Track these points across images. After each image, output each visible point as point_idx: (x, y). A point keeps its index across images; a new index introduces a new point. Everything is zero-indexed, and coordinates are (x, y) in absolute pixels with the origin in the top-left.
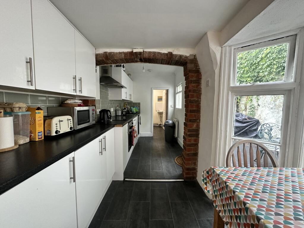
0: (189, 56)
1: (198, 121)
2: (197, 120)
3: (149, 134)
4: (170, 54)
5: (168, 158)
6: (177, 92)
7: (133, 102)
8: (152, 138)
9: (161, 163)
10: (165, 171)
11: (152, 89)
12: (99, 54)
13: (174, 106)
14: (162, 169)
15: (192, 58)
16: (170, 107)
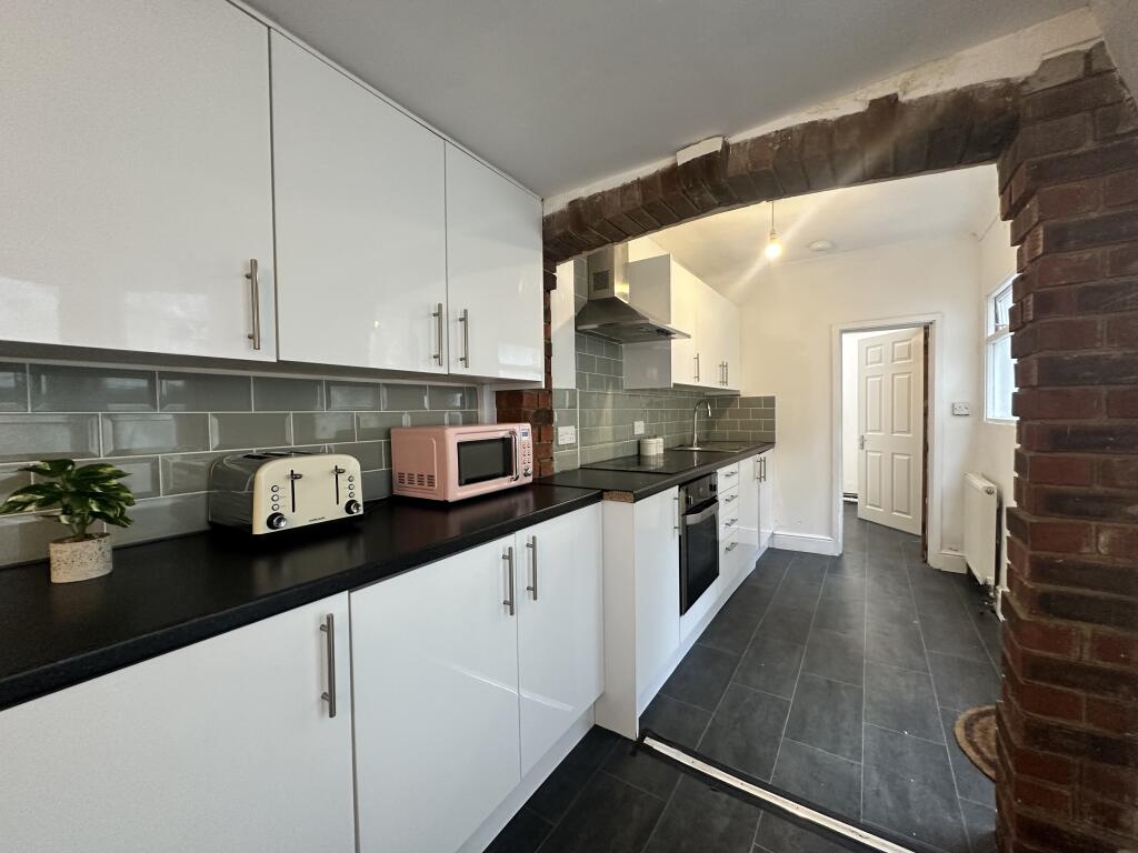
0: (1036, 75)
3: (821, 537)
4: (887, 108)
5: (910, 697)
6: (991, 331)
7: (743, 395)
8: (834, 563)
9: (858, 719)
10: (869, 778)
11: (836, 331)
12: (553, 216)
13: (974, 410)
14: (856, 752)
15: (1075, 71)
16: (948, 410)
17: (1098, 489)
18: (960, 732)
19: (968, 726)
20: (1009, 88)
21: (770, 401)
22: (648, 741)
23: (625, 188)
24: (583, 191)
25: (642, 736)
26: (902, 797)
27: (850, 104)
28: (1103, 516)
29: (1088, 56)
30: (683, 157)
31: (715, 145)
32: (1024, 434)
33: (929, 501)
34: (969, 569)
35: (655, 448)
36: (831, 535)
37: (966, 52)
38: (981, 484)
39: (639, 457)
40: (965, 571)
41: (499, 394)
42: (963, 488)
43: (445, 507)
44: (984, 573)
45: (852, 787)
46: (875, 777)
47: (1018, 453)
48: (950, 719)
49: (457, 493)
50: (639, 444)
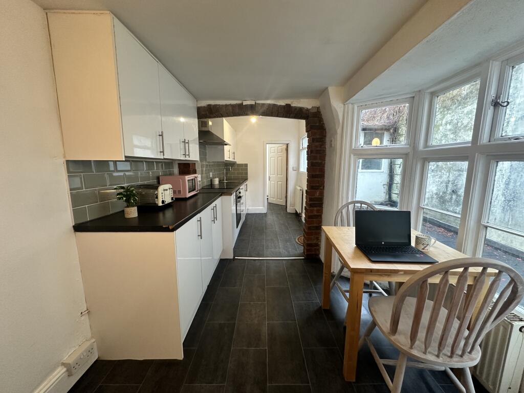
1: (322, 188)
2: (321, 186)
3: (262, 209)
4: (288, 106)
5: (288, 237)
6: (301, 148)
7: (238, 163)
8: (265, 214)
9: (278, 243)
10: (282, 250)
11: (265, 144)
12: (201, 107)
13: (297, 169)
14: (279, 248)
15: (315, 110)
16: (292, 169)
17: (318, 185)
18: (297, 240)
19: (298, 239)
20: (308, 110)
21: (246, 165)
22: (236, 258)
23: (226, 106)
24: (212, 102)
25: (234, 257)
26: (289, 252)
27: (282, 103)
28: (318, 189)
29: (318, 108)
30: (245, 103)
31: (253, 103)
32: (308, 176)
33: (288, 195)
34: (296, 211)
35: (216, 181)
36: (264, 207)
37: (302, 100)
38: (299, 188)
39: (211, 185)
40: (295, 212)
41: (179, 164)
42: (295, 189)
43: (186, 199)
44: (299, 211)
45: (280, 253)
46: (284, 251)
47: (308, 179)
48: (295, 239)
49: (189, 195)
50: (211, 180)
